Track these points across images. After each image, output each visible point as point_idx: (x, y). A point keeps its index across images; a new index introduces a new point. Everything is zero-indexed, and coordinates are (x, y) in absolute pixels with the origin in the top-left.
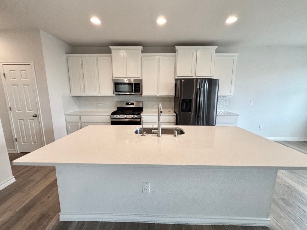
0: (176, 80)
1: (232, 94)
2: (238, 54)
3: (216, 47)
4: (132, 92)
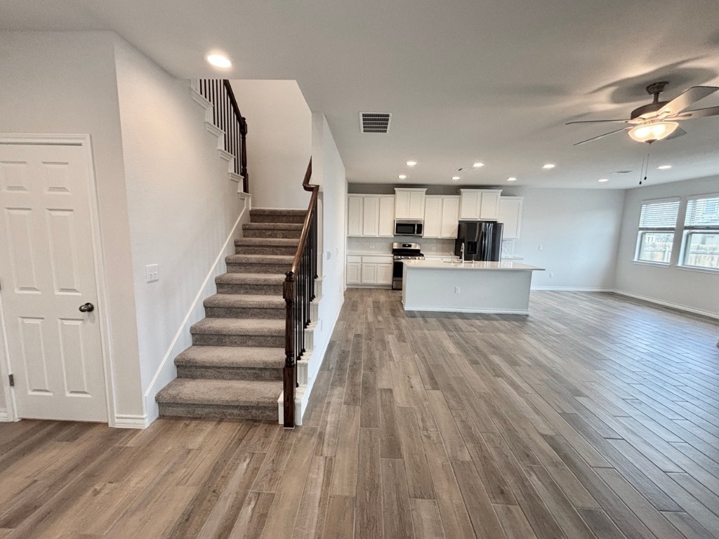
0: (460, 221)
1: (518, 237)
2: (523, 198)
3: (501, 191)
4: (414, 233)
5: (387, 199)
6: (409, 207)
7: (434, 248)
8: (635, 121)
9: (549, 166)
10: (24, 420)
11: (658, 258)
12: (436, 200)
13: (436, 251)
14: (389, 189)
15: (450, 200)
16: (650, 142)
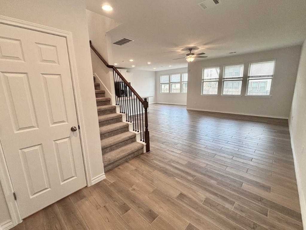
2: (133, 73)
3: (127, 70)
8: (188, 56)
9: (149, 63)
10: (24, 220)
11: (166, 92)
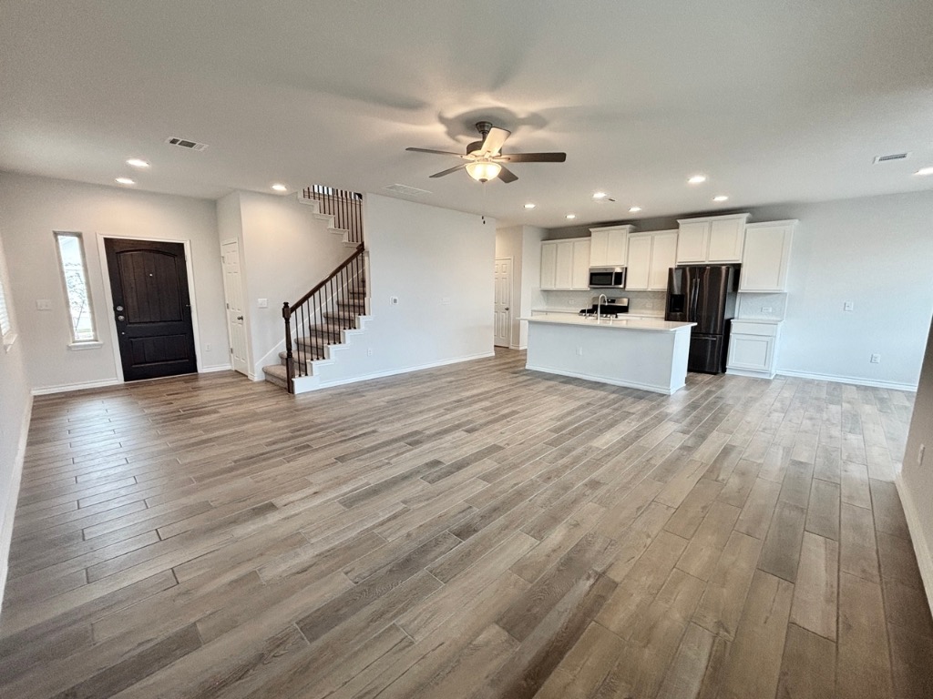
1: (783, 288)
2: (797, 221)
3: (747, 215)
4: (611, 284)
5: (580, 243)
6: (606, 252)
7: (649, 305)
12: (644, 238)
13: (653, 309)
14: (582, 231)
15: (663, 238)
16: (483, 181)
